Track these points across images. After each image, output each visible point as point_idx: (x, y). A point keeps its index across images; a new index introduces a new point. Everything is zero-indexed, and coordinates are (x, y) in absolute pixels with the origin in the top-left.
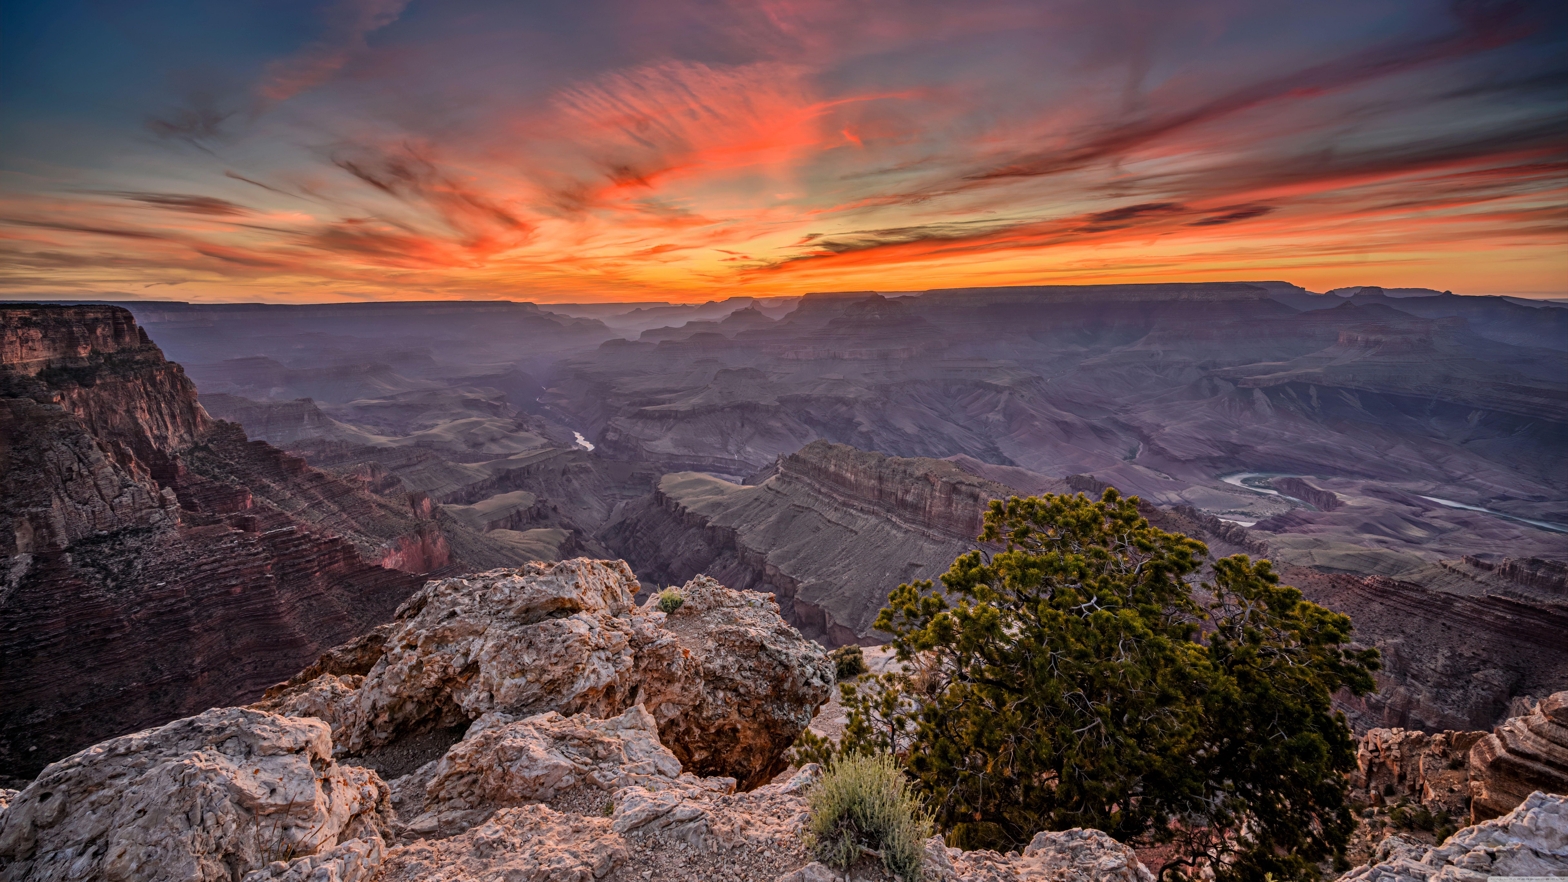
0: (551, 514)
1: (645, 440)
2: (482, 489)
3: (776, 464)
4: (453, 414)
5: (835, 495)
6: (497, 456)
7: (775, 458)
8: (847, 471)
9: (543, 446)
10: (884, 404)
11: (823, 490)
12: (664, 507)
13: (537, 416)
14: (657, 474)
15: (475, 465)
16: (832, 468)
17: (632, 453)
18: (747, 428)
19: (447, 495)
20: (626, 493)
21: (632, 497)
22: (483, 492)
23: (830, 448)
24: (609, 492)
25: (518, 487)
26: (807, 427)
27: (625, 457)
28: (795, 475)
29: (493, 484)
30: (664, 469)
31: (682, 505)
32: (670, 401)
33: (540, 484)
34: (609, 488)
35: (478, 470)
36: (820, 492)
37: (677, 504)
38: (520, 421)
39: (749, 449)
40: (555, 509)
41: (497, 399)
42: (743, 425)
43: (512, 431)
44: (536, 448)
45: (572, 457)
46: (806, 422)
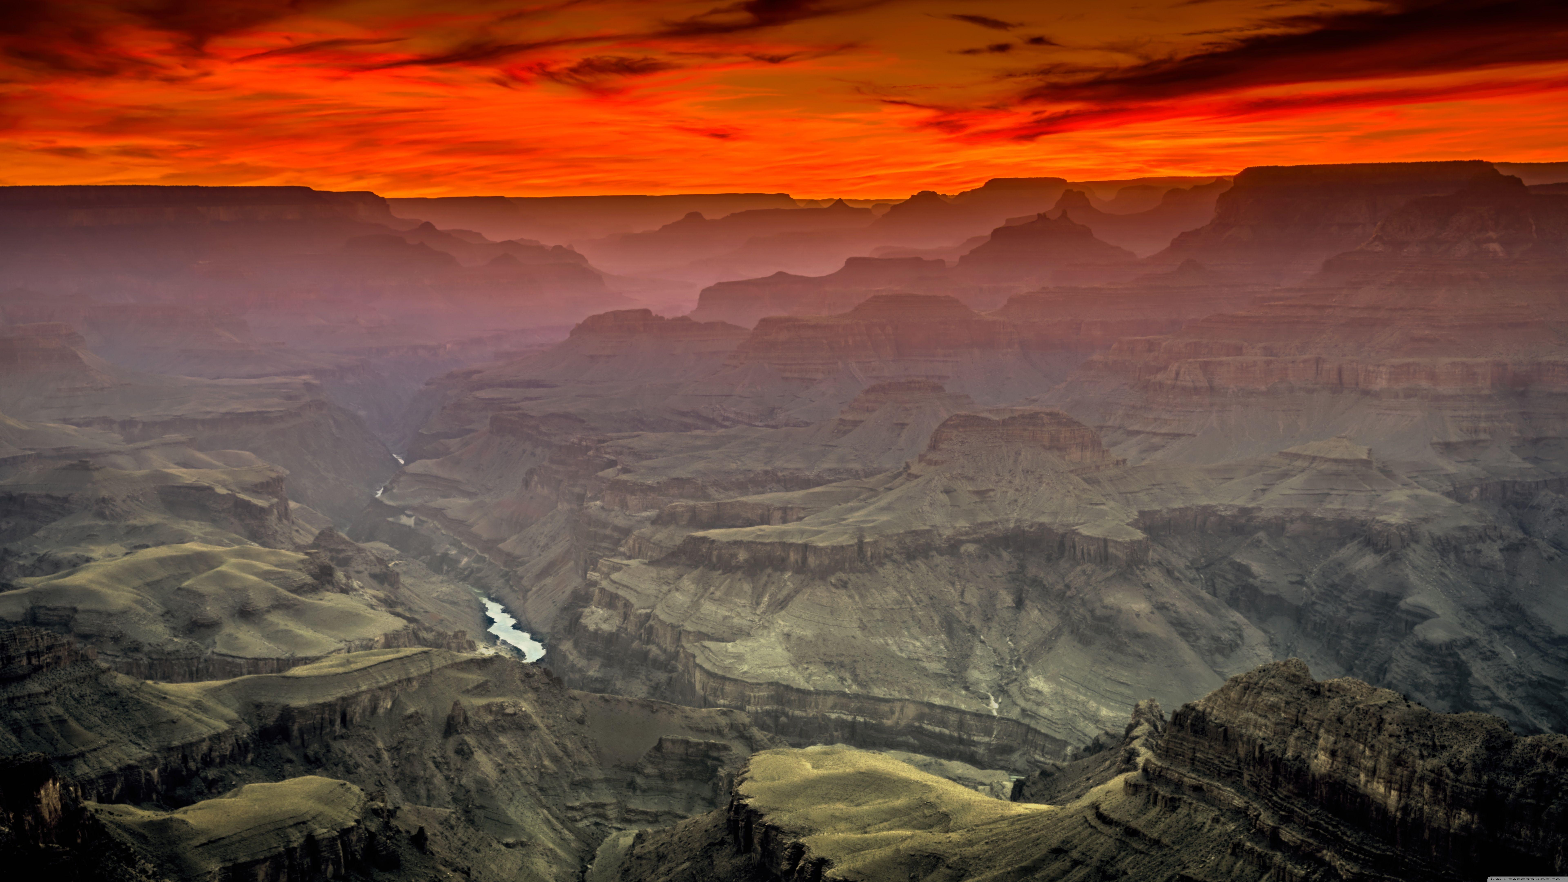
0: (407, 854)
1: (701, 636)
2: (207, 761)
3: (1128, 735)
4: (133, 531)
5: (1327, 855)
6: (256, 664)
7: (1125, 716)
8: (1373, 773)
9: (391, 641)
10: (1512, 549)
11: (1288, 835)
12: (756, 857)
13: (377, 547)
14: (738, 748)
15: (190, 689)
16: (1321, 762)
17: (661, 676)
18: (1033, 613)
19: (109, 777)
20: (636, 803)
21: (654, 818)
22: (211, 774)
23: (1316, 691)
24: (584, 798)
25: (313, 764)
26: (1237, 616)
27: (639, 690)
28: (1191, 778)
29: (241, 749)
30: (757, 733)
31: (814, 853)
32: (786, 514)
33: (377, 758)
34: (586, 784)
35: (198, 705)
36: (1275, 842)
37: (799, 850)
38: (325, 558)
39: (1037, 682)
40: (419, 840)
41: (258, 489)
42: (1019, 604)
43: (300, 589)
44: (368, 646)
45: (475, 677)
46: (1233, 602)
